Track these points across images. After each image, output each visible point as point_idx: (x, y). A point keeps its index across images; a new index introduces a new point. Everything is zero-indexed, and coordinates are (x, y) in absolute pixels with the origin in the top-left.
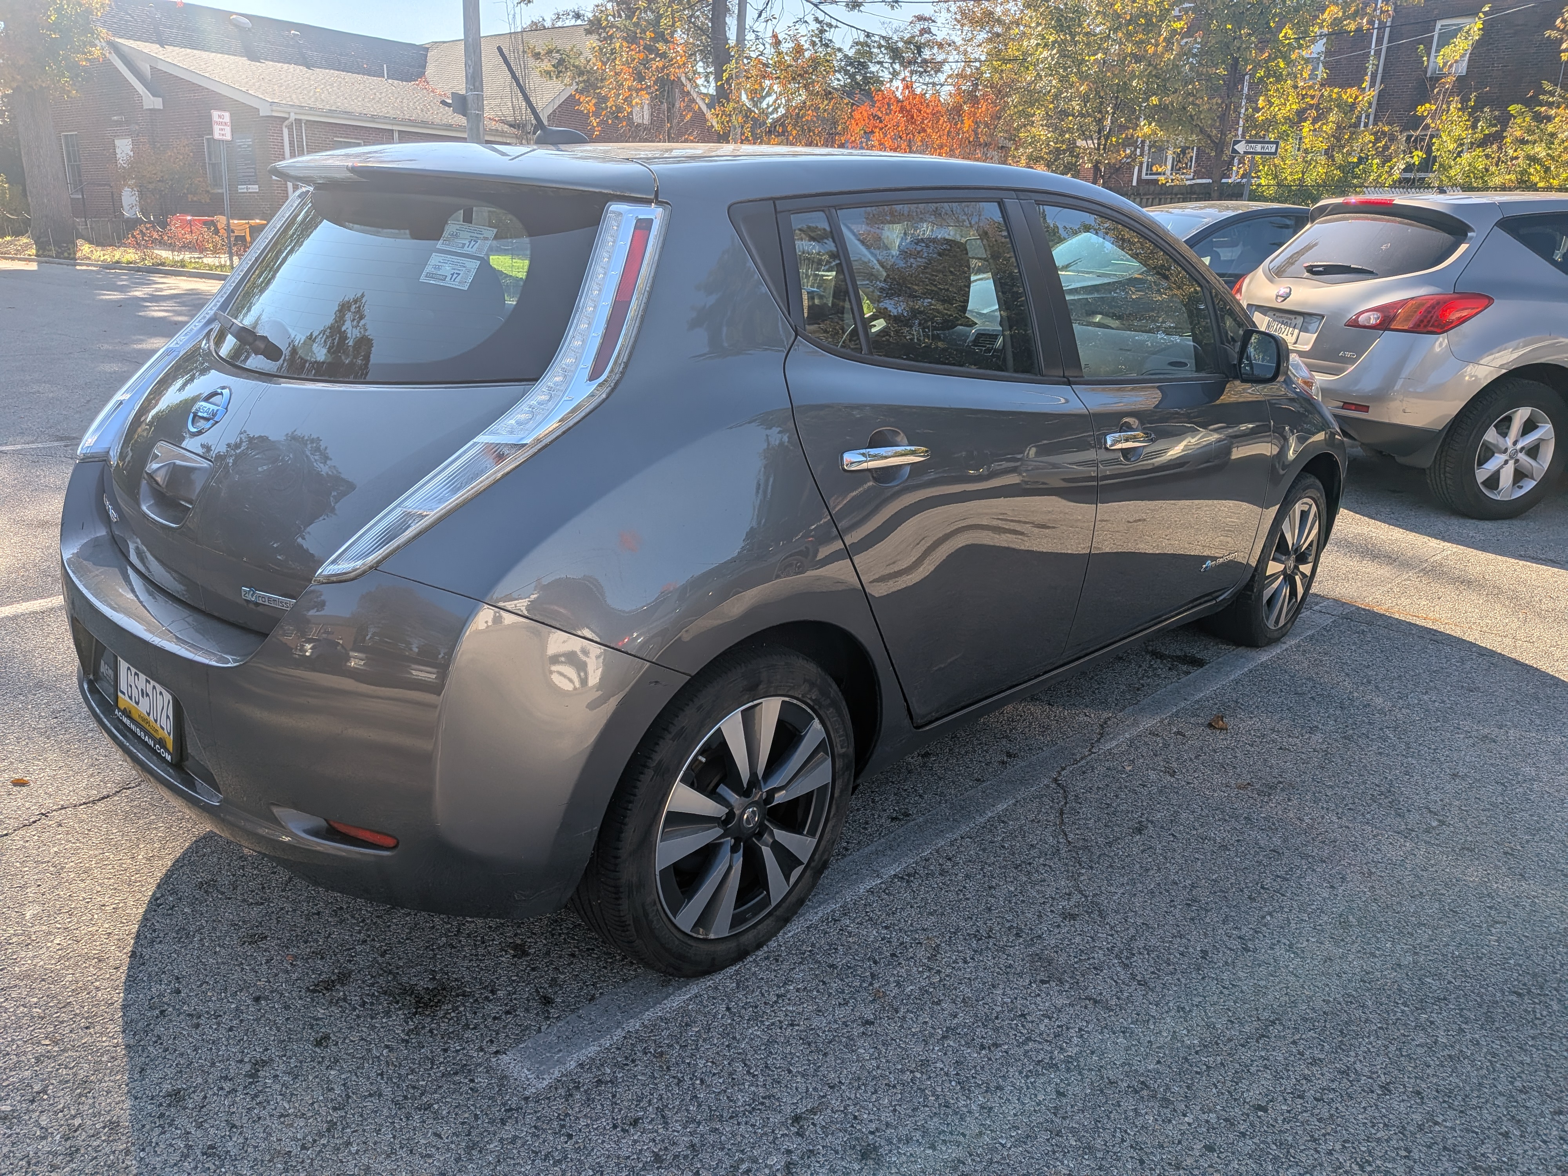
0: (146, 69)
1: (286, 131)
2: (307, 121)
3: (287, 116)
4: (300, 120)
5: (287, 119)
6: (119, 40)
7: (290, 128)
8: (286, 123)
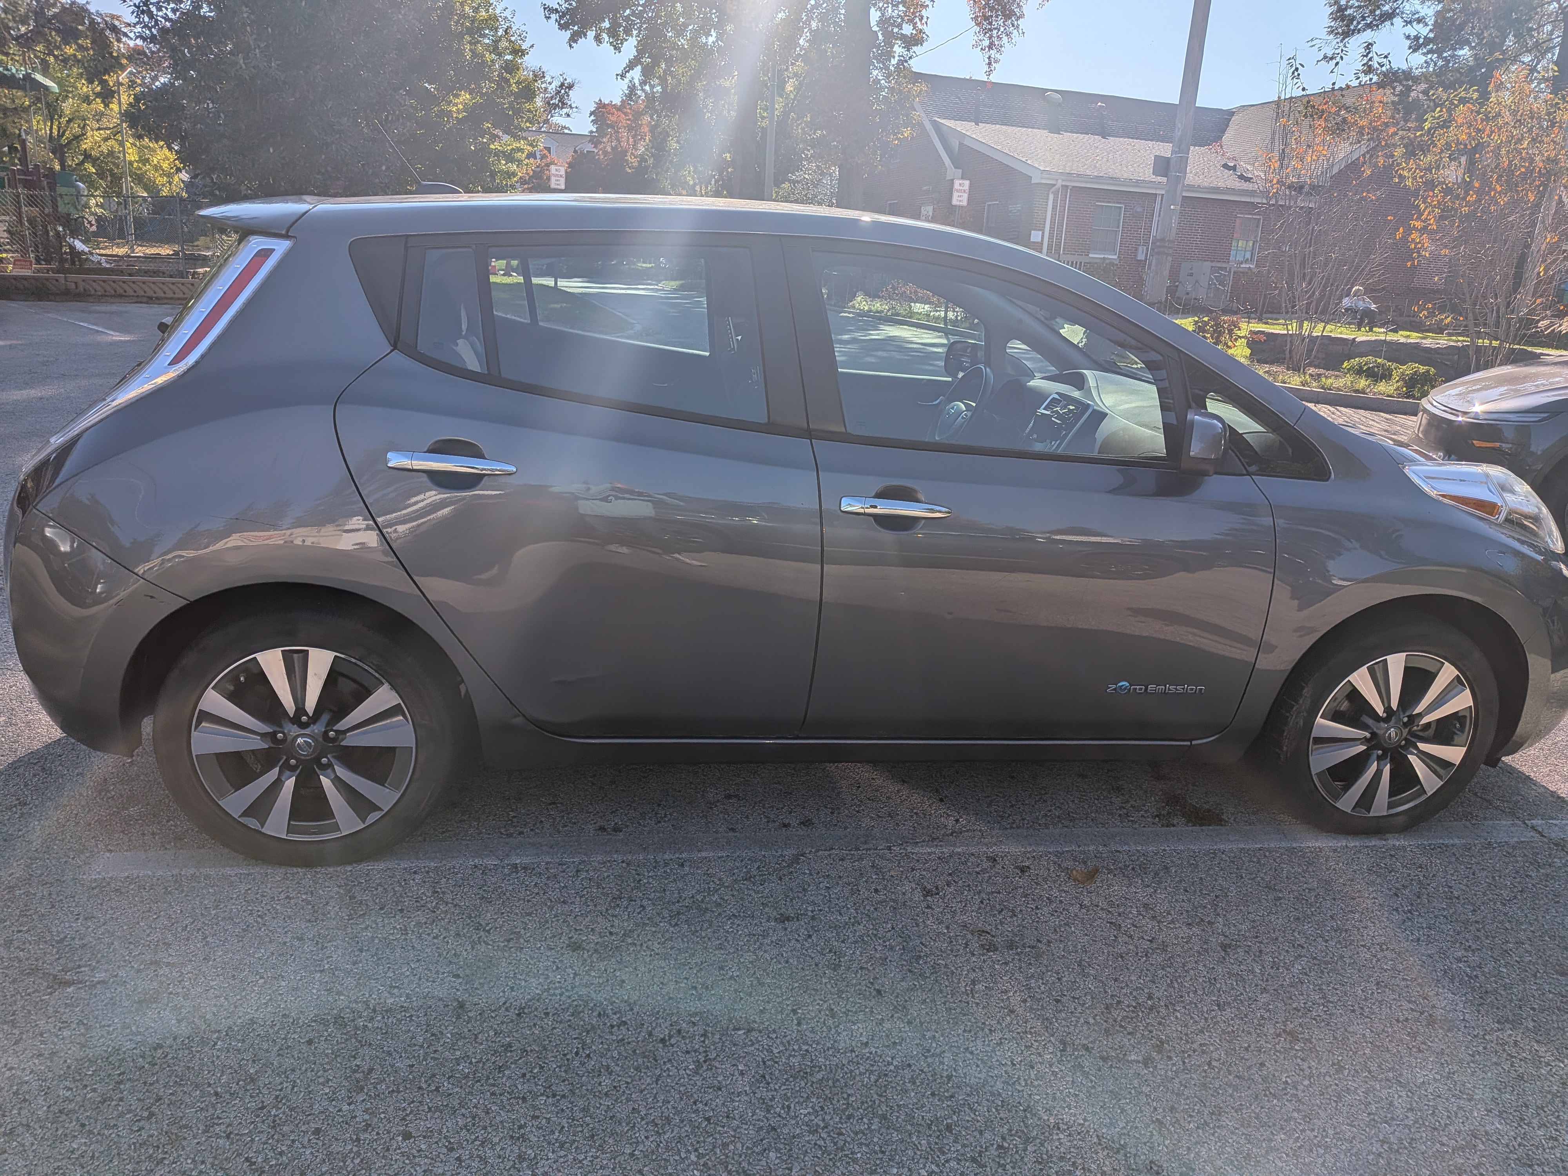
0: (955, 144)
1: (1051, 197)
2: (1074, 187)
3: (1053, 182)
4: (1067, 187)
5: (1055, 185)
6: (942, 121)
7: (1056, 194)
8: (1054, 189)
